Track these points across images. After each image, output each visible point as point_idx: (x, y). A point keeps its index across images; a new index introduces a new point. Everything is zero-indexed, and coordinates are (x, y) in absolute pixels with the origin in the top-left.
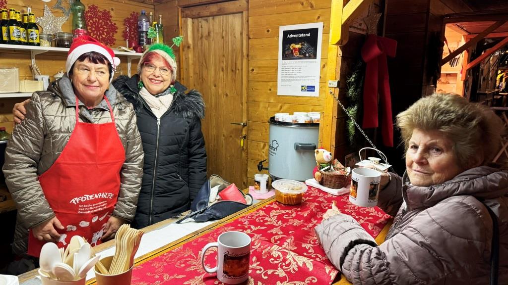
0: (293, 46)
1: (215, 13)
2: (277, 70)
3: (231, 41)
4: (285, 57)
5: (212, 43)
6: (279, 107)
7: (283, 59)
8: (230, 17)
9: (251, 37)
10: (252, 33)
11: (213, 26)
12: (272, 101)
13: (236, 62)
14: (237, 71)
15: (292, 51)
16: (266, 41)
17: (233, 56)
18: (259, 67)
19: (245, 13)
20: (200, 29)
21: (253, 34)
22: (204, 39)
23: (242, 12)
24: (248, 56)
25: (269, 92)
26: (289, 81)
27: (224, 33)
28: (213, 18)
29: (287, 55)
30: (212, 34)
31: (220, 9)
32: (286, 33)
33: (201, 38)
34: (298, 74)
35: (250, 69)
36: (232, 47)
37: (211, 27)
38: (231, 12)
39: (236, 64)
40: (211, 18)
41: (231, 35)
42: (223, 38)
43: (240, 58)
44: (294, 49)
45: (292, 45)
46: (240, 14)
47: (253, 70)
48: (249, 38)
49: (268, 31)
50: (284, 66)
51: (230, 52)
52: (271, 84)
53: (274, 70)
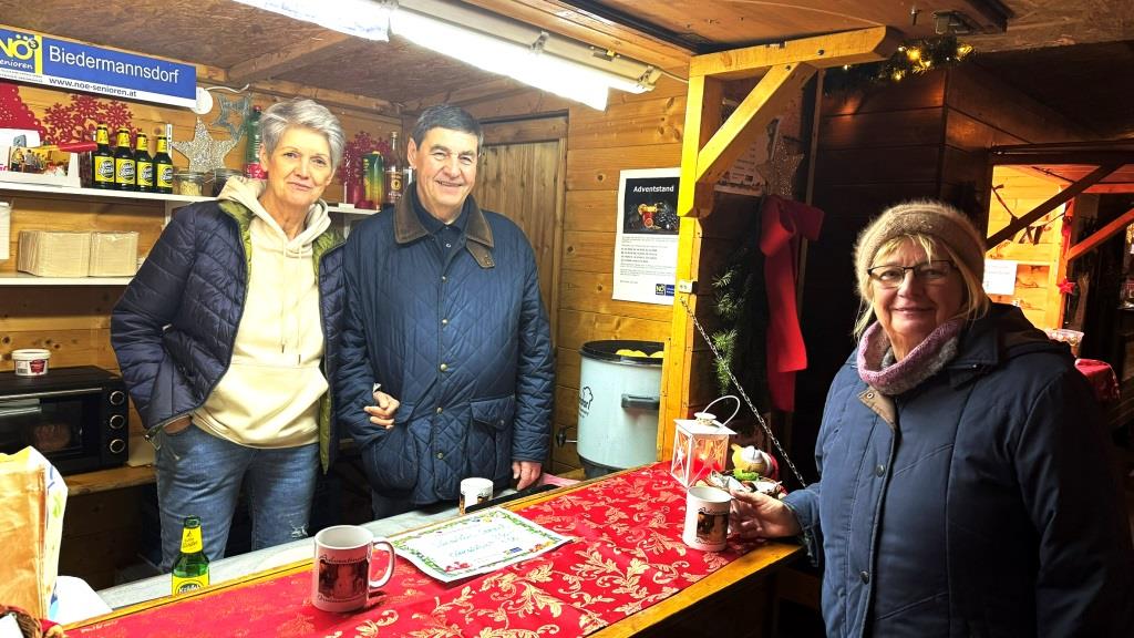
0: (643, 208)
1: (509, 140)
2: (613, 251)
3: (537, 193)
4: (628, 228)
5: (504, 194)
6: (615, 323)
7: (624, 232)
8: (538, 147)
9: (570, 187)
10: (571, 180)
11: (506, 161)
12: (603, 310)
13: (543, 231)
14: (546, 250)
15: (641, 217)
16: (595, 195)
17: (538, 220)
18: (582, 245)
19: (562, 142)
20: (483, 167)
21: (574, 182)
22: (488, 186)
23: (557, 140)
24: (563, 221)
25: (597, 291)
26: (635, 273)
27: (525, 177)
28: (508, 149)
29: (633, 226)
30: (504, 178)
31: (519, 133)
32: (631, 183)
33: (484, 184)
34: (651, 262)
35: (567, 246)
36: (538, 205)
37: (503, 164)
38: (540, 138)
39: (543, 236)
40: (504, 147)
41: (538, 180)
42: (523, 185)
43: (551, 224)
44: (645, 213)
45: (641, 207)
46: (555, 143)
47: (570, 249)
48: (566, 189)
49: (600, 178)
50: (626, 244)
51: (534, 211)
52: (602, 277)
53: (608, 250)
